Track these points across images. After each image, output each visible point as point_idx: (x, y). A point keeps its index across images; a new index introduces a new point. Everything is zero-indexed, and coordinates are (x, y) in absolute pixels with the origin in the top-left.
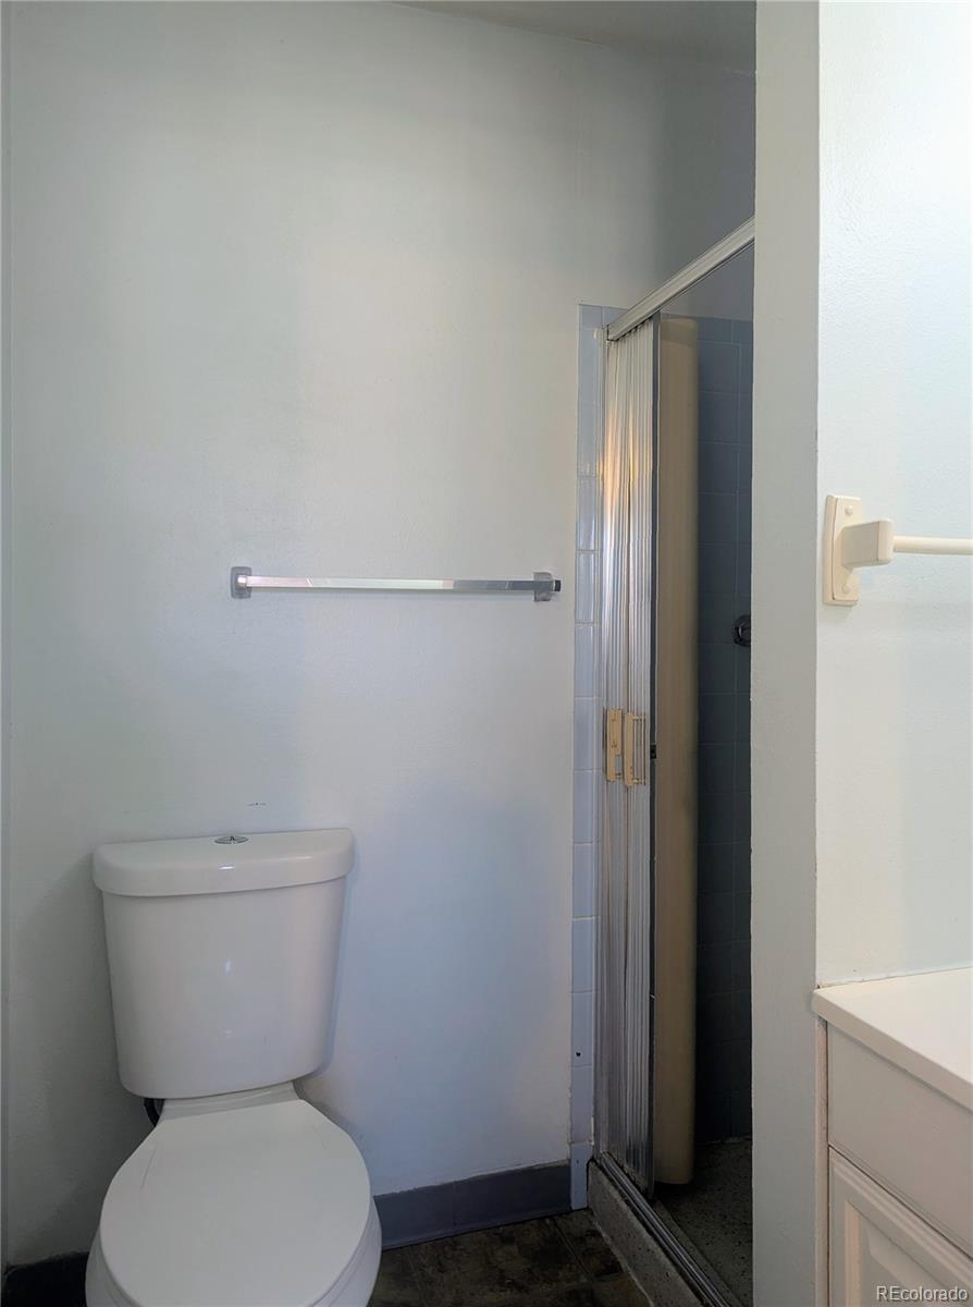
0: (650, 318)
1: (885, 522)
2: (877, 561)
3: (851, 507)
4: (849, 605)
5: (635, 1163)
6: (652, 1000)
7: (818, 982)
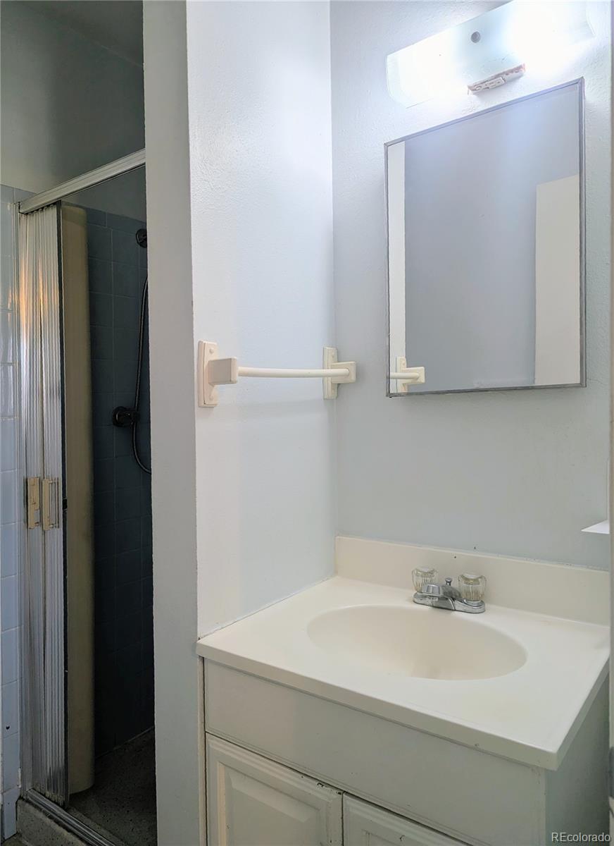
0: (54, 204)
1: (234, 359)
2: (230, 382)
3: (212, 349)
4: (211, 407)
5: (55, 791)
6: (66, 674)
7: (199, 636)
